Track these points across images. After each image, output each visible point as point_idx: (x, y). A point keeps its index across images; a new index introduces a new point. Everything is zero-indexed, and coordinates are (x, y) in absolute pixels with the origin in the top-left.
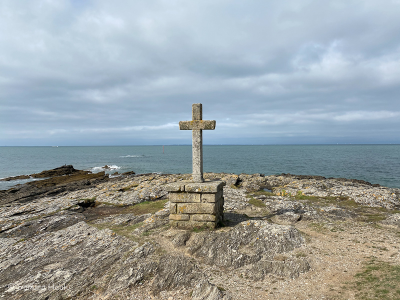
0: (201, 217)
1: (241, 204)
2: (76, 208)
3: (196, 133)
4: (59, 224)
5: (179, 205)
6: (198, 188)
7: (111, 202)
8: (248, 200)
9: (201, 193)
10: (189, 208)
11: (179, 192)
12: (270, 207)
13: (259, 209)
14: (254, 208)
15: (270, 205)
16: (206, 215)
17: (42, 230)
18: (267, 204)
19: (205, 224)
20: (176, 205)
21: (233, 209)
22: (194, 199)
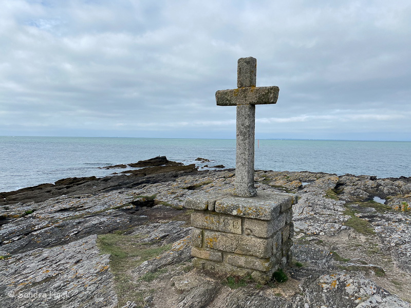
0: (242, 261)
1: (333, 227)
2: (128, 207)
3: (243, 111)
4: (96, 227)
5: (206, 233)
6: (237, 207)
7: (170, 203)
8: (346, 219)
9: (243, 219)
10: (223, 242)
11: (206, 211)
12: (381, 237)
13: (363, 238)
14: (353, 235)
15: (383, 232)
16: (250, 259)
17: (72, 234)
18: (377, 229)
19: (249, 274)
20: (202, 234)
21: (318, 234)
22: (230, 228)
